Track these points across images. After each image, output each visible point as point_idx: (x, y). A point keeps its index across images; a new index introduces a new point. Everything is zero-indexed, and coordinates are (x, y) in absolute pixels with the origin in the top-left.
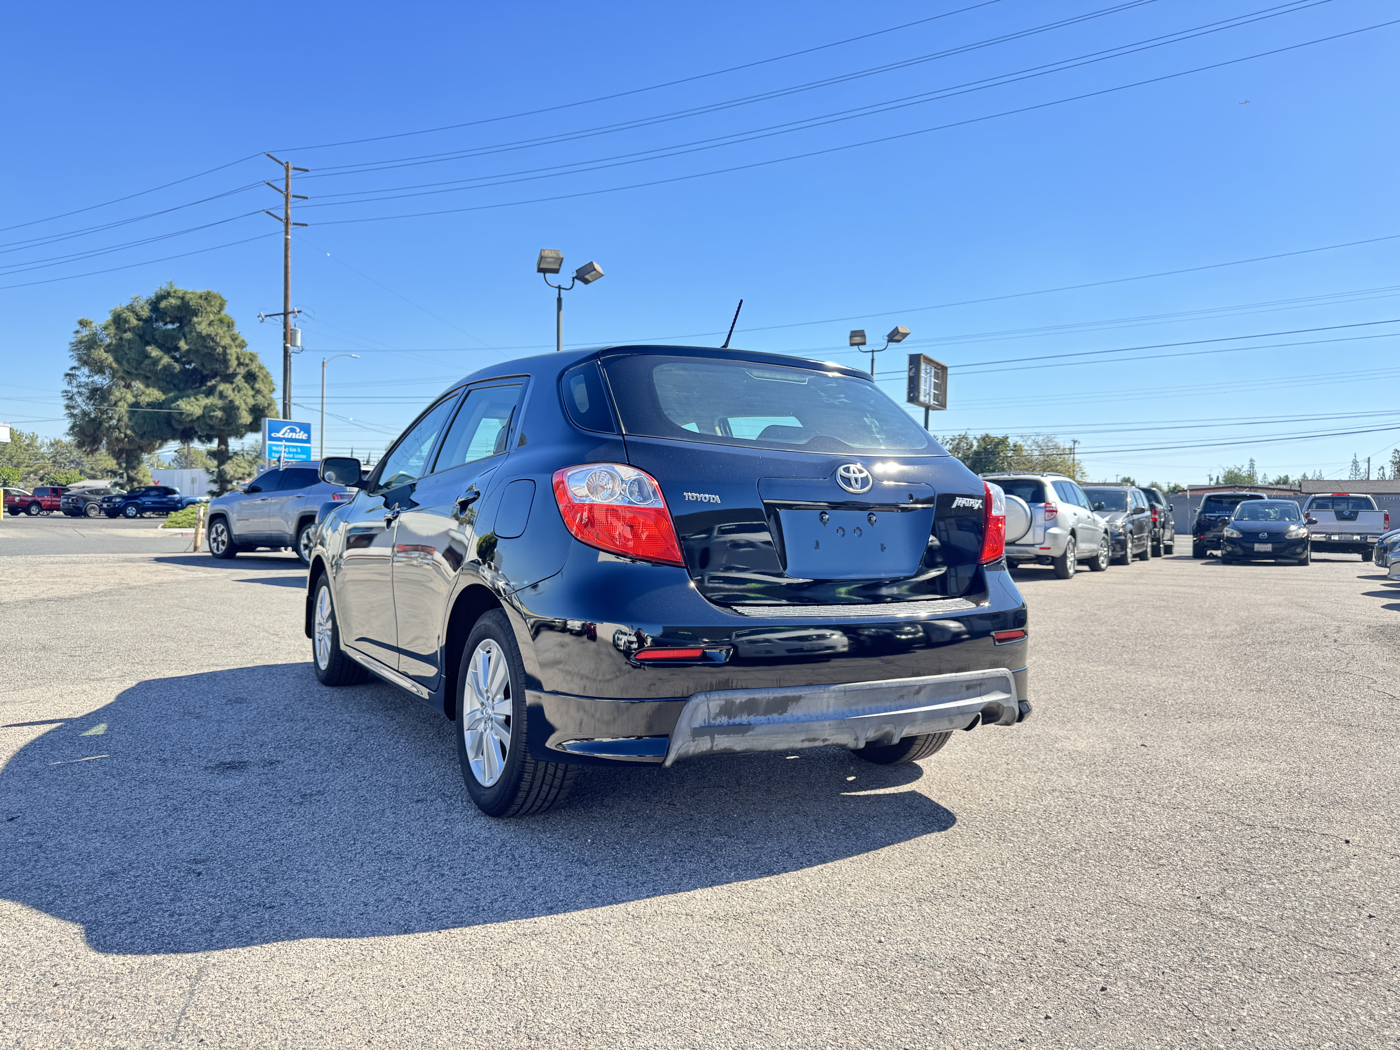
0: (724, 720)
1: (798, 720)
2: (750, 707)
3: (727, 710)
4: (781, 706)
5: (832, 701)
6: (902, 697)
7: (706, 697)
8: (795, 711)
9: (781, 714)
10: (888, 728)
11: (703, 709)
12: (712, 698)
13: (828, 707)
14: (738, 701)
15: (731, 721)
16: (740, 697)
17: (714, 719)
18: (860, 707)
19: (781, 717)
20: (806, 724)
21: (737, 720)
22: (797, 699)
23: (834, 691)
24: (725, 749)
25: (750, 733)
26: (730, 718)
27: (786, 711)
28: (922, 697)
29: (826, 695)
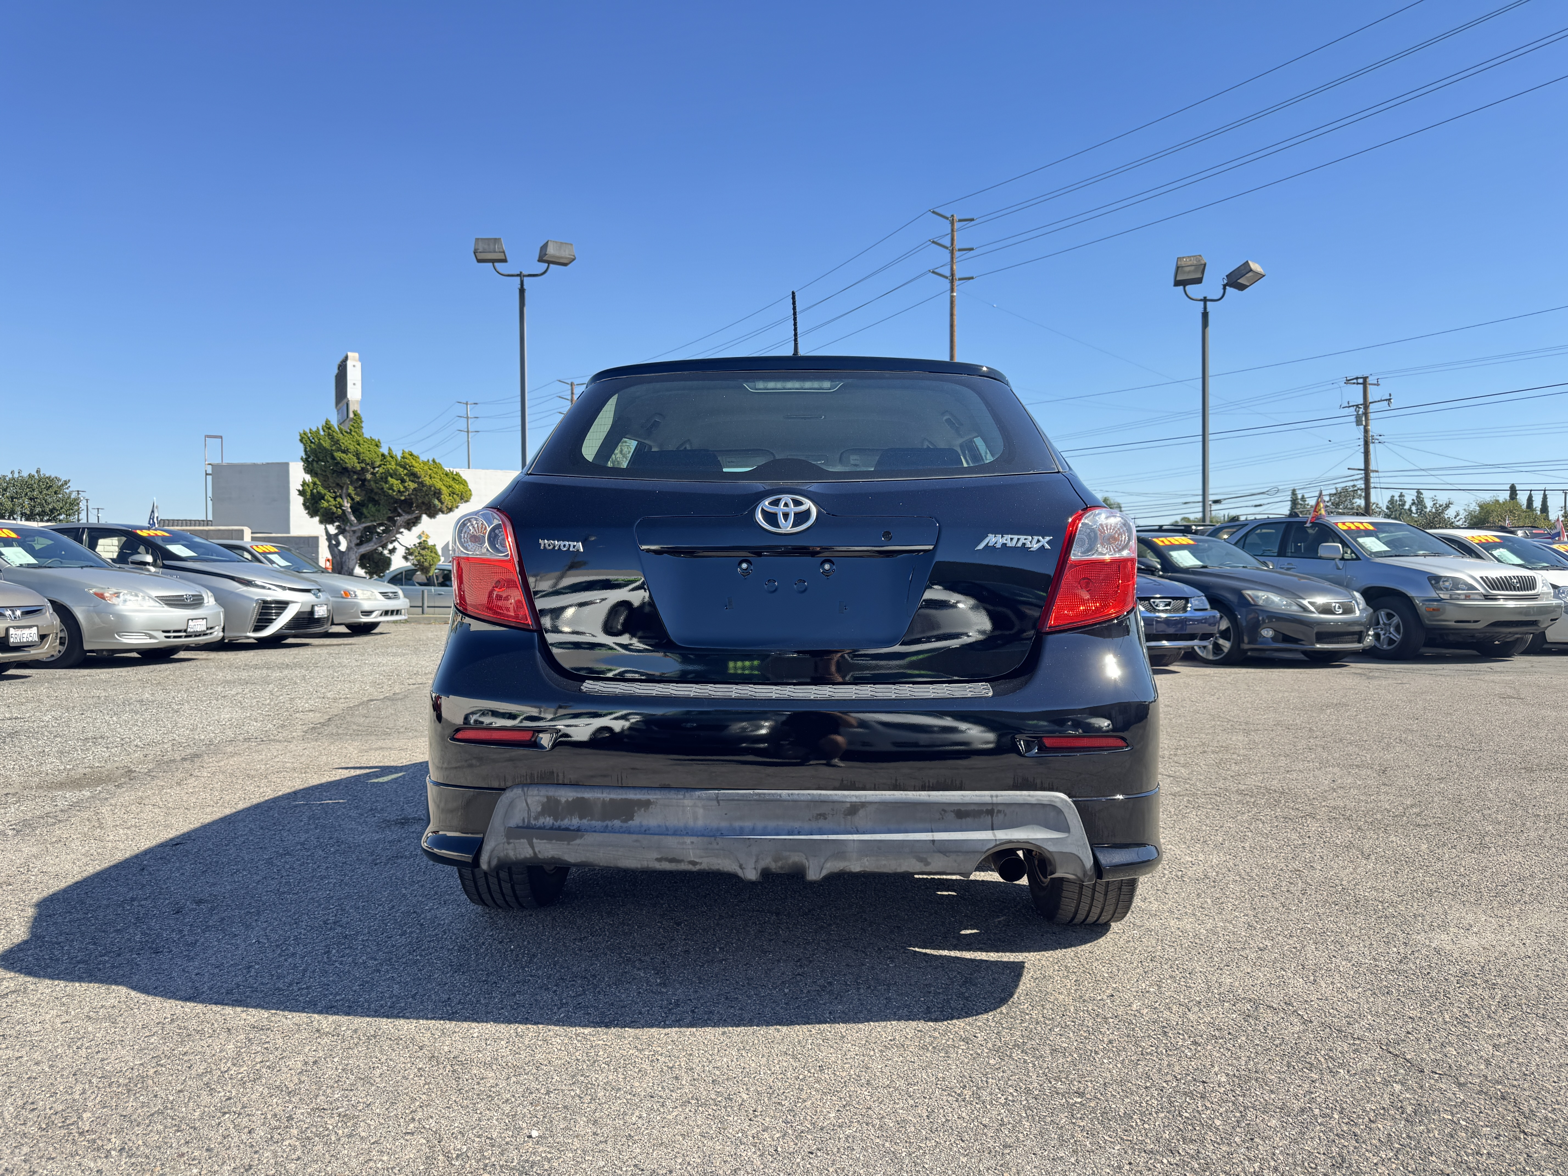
0: (548, 821)
1: (646, 831)
2: (581, 807)
3: (551, 807)
4: (626, 810)
5: (701, 811)
6: (823, 816)
7: (523, 790)
8: (640, 819)
9: (625, 821)
10: (796, 858)
11: (521, 805)
12: (530, 793)
13: (696, 819)
14: (563, 800)
15: (557, 824)
16: (566, 795)
17: (536, 818)
18: (748, 824)
19: (625, 825)
20: (656, 837)
21: (566, 823)
22: (647, 804)
23: (699, 798)
24: (553, 858)
25: (578, 841)
26: (556, 819)
27: (632, 819)
28: (860, 819)
29: (687, 802)
